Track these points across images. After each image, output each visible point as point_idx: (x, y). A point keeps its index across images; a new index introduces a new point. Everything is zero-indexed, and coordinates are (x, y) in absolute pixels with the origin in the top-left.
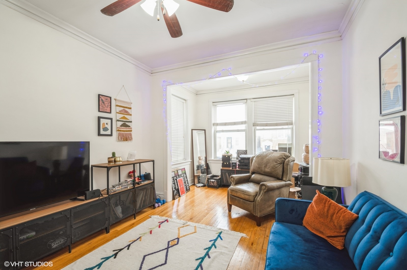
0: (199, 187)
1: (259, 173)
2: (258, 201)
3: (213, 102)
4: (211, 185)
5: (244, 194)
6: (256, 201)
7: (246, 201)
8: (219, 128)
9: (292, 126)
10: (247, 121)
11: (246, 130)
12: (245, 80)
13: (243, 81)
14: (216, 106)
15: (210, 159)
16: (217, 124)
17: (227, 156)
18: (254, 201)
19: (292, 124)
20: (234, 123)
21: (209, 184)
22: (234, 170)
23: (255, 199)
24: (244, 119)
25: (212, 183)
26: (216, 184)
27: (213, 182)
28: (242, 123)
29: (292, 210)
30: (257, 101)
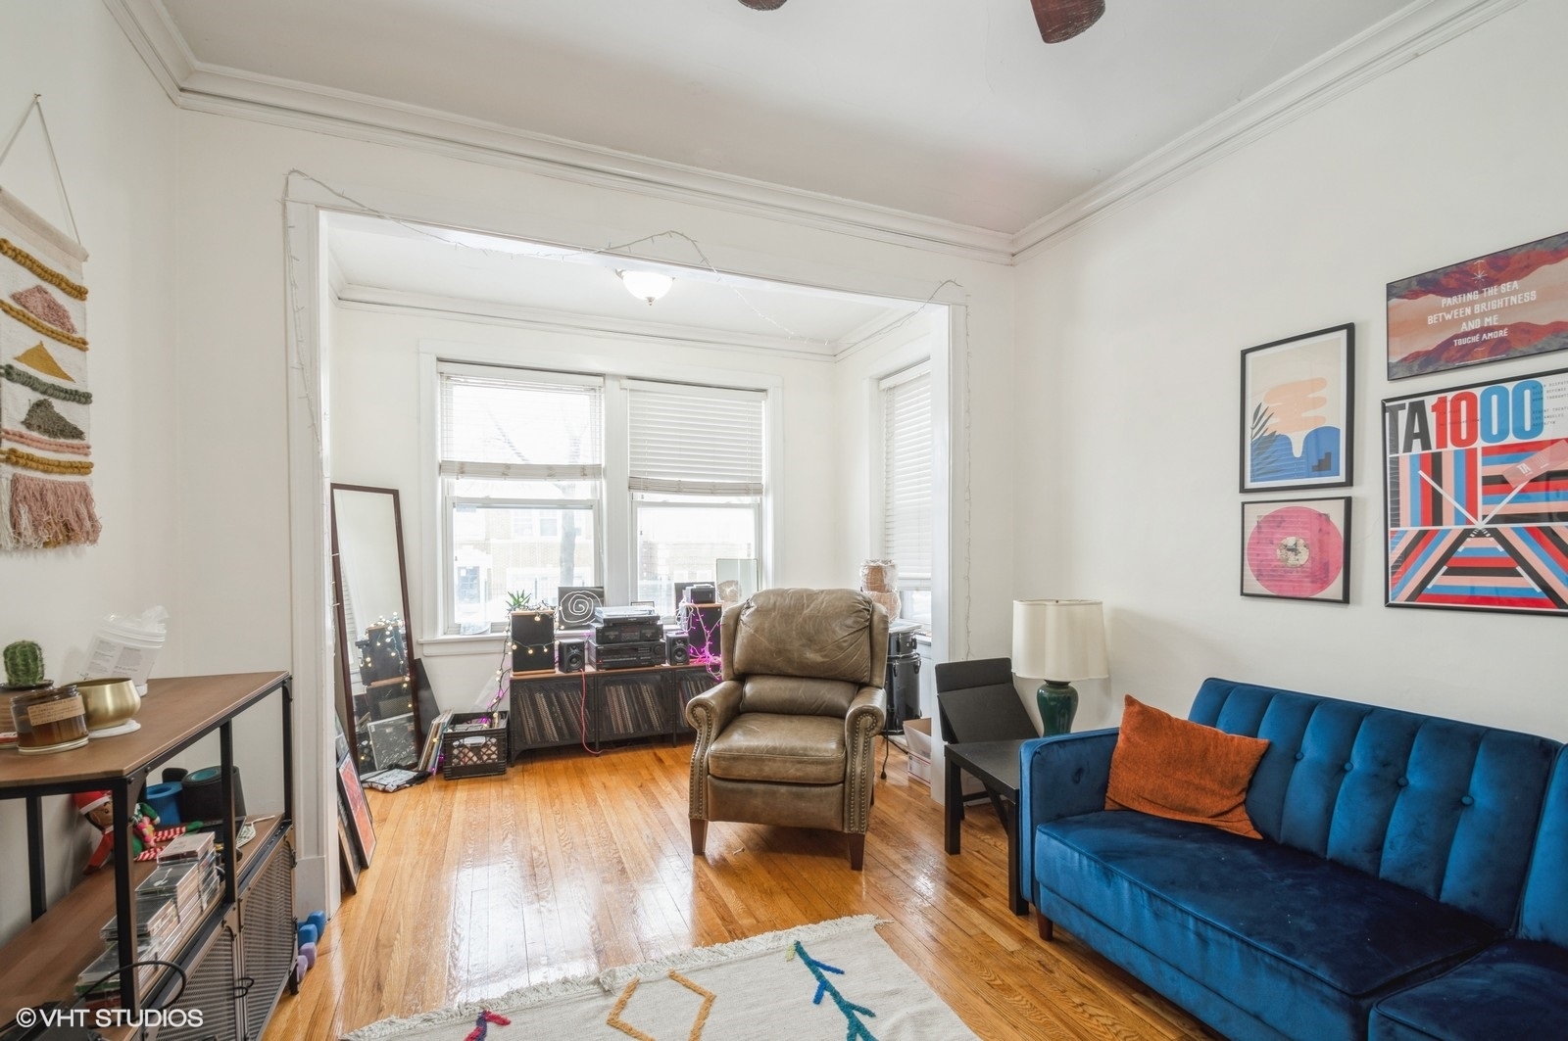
0: (399, 788)
1: (775, 672)
2: (862, 775)
3: (440, 360)
4: (466, 766)
5: (800, 762)
6: (851, 776)
7: (807, 789)
8: (464, 487)
9: (758, 498)
10: (603, 465)
11: (599, 502)
12: (658, 296)
13: (650, 300)
14: (448, 378)
15: (426, 638)
16: (463, 469)
17: (538, 619)
18: (843, 782)
19: (758, 491)
20: (550, 468)
21: (455, 760)
22: (581, 676)
23: (848, 770)
24: (591, 454)
25: (471, 754)
26: (494, 756)
27: (476, 749)
28: (584, 472)
29: (1079, 771)
30: (644, 391)
